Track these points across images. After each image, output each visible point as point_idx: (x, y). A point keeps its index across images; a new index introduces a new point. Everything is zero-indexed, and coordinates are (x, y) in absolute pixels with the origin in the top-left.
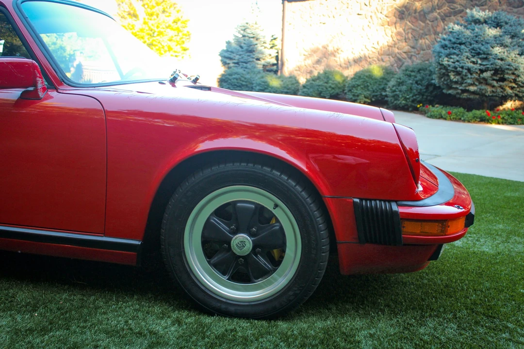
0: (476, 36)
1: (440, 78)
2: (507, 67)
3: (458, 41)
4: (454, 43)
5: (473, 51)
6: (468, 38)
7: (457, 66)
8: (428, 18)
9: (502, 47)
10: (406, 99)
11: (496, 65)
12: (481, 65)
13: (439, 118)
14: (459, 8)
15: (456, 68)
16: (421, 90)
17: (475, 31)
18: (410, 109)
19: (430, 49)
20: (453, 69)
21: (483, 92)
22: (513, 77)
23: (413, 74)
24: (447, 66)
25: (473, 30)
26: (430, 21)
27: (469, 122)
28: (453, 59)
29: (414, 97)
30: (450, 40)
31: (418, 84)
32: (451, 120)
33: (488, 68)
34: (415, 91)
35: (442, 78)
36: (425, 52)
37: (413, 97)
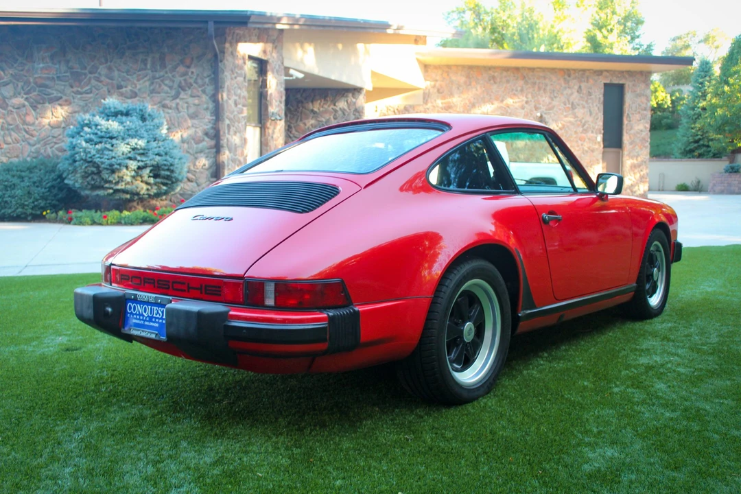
0: (128, 130)
1: (84, 177)
2: (165, 162)
3: (108, 136)
4: (102, 137)
5: (129, 147)
6: (119, 132)
7: (113, 163)
8: (10, 104)
9: (156, 142)
10: (23, 206)
11: (155, 161)
12: (139, 161)
13: (92, 224)
14: (55, 95)
15: (111, 165)
16: (43, 193)
17: (125, 124)
18: (29, 218)
19: (18, 143)
20: (108, 167)
21: (138, 190)
22: (168, 173)
23: (23, 174)
24: (100, 164)
25: (122, 123)
26: (14, 108)
27: (132, 224)
28: (107, 155)
29: (36, 203)
30: (96, 134)
31: (37, 187)
32: (107, 224)
33: (146, 164)
34: (36, 195)
35: (87, 177)
36: (11, 146)
37: (33, 202)
